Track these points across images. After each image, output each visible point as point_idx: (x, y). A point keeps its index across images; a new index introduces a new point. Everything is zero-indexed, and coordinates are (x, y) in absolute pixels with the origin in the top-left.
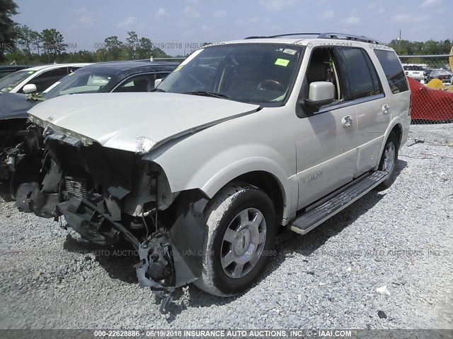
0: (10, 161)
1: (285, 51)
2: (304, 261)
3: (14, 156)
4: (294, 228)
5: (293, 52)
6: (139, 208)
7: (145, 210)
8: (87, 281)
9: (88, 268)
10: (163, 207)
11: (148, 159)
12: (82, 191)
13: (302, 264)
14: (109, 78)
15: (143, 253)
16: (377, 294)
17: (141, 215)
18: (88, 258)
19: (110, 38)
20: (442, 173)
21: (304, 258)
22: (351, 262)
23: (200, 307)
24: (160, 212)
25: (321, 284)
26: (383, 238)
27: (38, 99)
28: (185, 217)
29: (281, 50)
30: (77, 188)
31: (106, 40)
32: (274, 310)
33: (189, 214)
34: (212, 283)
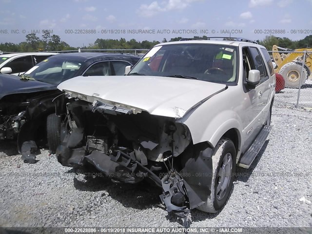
0: (16, 125)
1: (226, 49)
2: (246, 185)
3: (18, 121)
4: (241, 165)
5: (232, 50)
6: (161, 155)
7: (164, 157)
8: (109, 211)
9: (105, 201)
10: (176, 154)
11: (180, 122)
12: (104, 146)
13: (245, 187)
14: (80, 64)
15: (166, 187)
16: (302, 202)
17: (162, 161)
18: (103, 195)
19: (30, 35)
20: (295, 126)
21: (245, 184)
22: (274, 184)
23: (200, 222)
24: (175, 158)
25: (265, 198)
26: (283, 167)
27: (29, 78)
28: (195, 161)
29: (223, 48)
30: (100, 144)
31: (27, 36)
32: (248, 217)
33: (199, 159)
34: (212, 204)
